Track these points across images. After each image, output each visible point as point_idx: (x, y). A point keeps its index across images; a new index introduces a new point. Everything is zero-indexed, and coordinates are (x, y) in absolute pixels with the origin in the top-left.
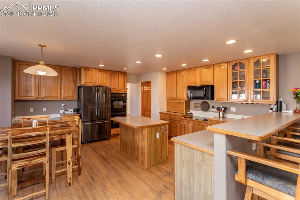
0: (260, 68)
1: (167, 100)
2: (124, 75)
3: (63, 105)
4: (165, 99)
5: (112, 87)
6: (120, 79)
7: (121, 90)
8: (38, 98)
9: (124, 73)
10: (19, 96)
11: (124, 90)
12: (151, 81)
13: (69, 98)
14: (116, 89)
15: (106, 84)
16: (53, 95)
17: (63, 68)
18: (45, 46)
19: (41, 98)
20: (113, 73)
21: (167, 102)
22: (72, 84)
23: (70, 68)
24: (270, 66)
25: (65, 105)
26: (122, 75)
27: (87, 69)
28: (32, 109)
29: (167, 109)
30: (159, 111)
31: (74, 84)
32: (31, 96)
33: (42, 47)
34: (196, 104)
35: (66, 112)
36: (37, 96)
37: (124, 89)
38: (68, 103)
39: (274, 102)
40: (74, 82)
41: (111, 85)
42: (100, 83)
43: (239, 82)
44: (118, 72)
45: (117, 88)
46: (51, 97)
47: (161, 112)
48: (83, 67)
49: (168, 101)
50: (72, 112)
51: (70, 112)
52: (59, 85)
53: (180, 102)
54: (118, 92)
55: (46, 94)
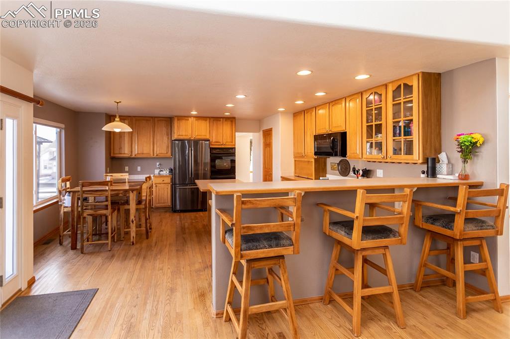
0: (401, 100)
1: (295, 157)
2: (232, 121)
3: (158, 163)
4: (293, 157)
5: (213, 139)
6: (226, 128)
7: (227, 144)
8: (131, 155)
9: (232, 120)
10: (114, 154)
11: (231, 144)
12: (272, 128)
13: (162, 156)
14: (219, 142)
15: (205, 136)
16: (145, 152)
17: (156, 119)
18: (120, 102)
19: (133, 156)
20: (215, 119)
21: (295, 161)
22: (165, 139)
23: (163, 119)
24: (412, 97)
25: (160, 164)
26: (229, 123)
27: (181, 118)
28: (127, 167)
29: (295, 173)
30: (280, 175)
31: (168, 138)
32: (125, 154)
33: (118, 103)
34: (333, 164)
35: (161, 173)
36: (130, 153)
37: (232, 142)
38: (163, 162)
39: (419, 159)
40: (168, 135)
41: (213, 137)
42: (197, 135)
43: (376, 125)
44: (222, 119)
45: (221, 140)
46: (143, 154)
47: (283, 176)
48: (176, 116)
49: (296, 159)
50: (168, 173)
51: (165, 173)
52: (152, 140)
53: (309, 161)
54: (223, 147)
55: (138, 151)
